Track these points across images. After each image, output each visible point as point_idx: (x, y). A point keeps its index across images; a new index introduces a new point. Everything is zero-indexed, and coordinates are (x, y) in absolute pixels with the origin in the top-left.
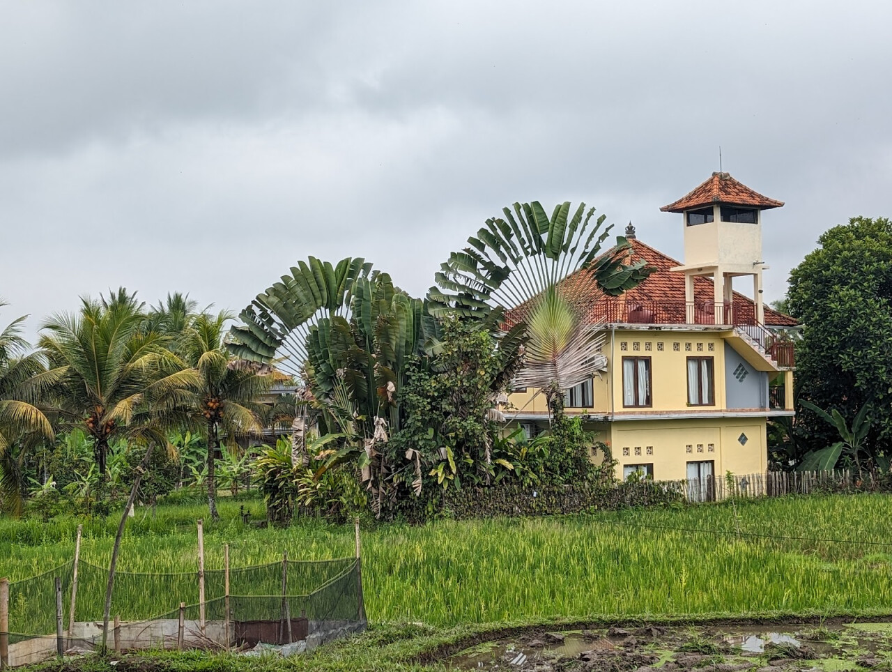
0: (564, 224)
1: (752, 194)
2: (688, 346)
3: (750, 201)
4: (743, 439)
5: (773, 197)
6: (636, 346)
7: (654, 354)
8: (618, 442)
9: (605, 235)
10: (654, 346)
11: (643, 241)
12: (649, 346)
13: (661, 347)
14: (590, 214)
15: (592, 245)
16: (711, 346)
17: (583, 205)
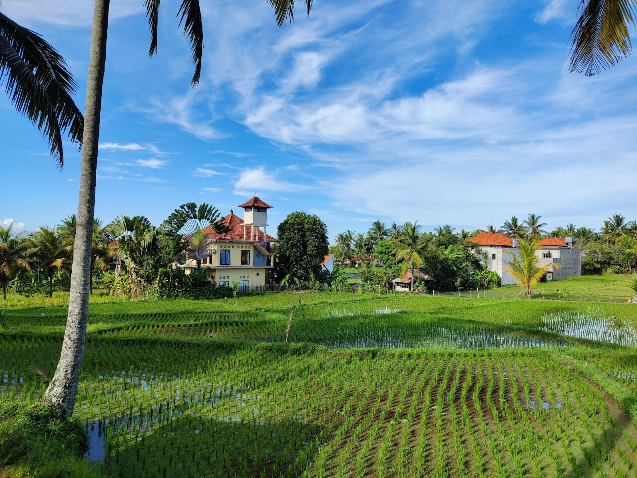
0: (205, 211)
1: (264, 204)
2: (242, 247)
3: (263, 206)
4: (258, 275)
5: (270, 205)
6: (226, 247)
7: (231, 249)
8: (217, 275)
9: (218, 216)
10: (232, 247)
11: (236, 215)
12: (230, 247)
13: (233, 247)
14: (214, 209)
15: (214, 218)
16: (249, 248)
17: (212, 206)
